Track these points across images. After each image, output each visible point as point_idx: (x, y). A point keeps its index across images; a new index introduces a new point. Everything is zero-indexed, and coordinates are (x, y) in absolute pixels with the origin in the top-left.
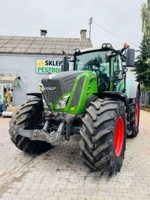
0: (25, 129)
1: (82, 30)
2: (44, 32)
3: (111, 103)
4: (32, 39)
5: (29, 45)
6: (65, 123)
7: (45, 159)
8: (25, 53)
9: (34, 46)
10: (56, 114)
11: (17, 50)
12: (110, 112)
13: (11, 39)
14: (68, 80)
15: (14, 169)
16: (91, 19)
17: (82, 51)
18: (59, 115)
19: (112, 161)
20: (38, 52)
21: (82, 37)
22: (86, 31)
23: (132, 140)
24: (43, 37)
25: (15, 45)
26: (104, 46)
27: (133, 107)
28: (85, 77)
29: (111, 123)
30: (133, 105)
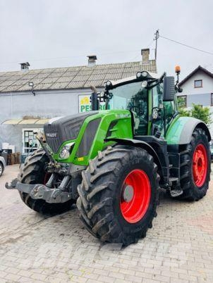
0: (31, 183)
1: (142, 50)
2: (93, 58)
3: (119, 151)
4: (77, 69)
5: (72, 78)
6: (70, 176)
7: (56, 222)
8: (65, 89)
9: (78, 78)
10: (58, 166)
11: (56, 86)
12: (112, 163)
13: (52, 72)
14: (72, 124)
15: (16, 230)
16: (157, 32)
17: (114, 83)
18: (62, 166)
19: (112, 225)
20: (81, 86)
21: (143, 59)
22: (148, 50)
23: (188, 205)
24: (92, 65)
25: (54, 80)
26: (139, 75)
27: (186, 156)
28: (100, 118)
29: (108, 177)
30: (187, 153)
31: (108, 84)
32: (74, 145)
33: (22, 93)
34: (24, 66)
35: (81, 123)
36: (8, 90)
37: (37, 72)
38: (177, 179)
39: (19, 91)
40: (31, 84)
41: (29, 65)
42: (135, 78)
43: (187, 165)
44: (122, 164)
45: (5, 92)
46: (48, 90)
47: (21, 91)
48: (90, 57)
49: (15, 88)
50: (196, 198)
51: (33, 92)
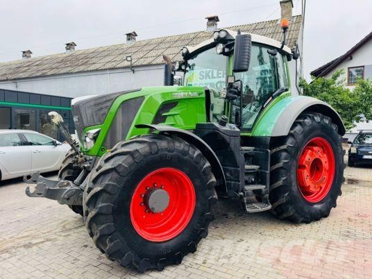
2: (212, 20)
4: (192, 36)
11: (160, 60)
13: (161, 43)
21: (283, 16)
22: (291, 1)
24: (212, 29)
25: (160, 52)
26: (216, 35)
27: (284, 154)
28: (143, 98)
29: (109, 176)
30: (285, 150)
31: (185, 51)
32: (98, 132)
33: (119, 71)
34: (131, 36)
35: (108, 104)
36: (106, 67)
37: (144, 43)
38: (262, 187)
39: (117, 68)
40: (129, 59)
41: (136, 35)
42: (212, 40)
43: (282, 168)
44: (134, 158)
45: (102, 70)
46: (149, 65)
47: (119, 68)
48: (210, 19)
49: (114, 64)
50: (301, 219)
51: (132, 68)
